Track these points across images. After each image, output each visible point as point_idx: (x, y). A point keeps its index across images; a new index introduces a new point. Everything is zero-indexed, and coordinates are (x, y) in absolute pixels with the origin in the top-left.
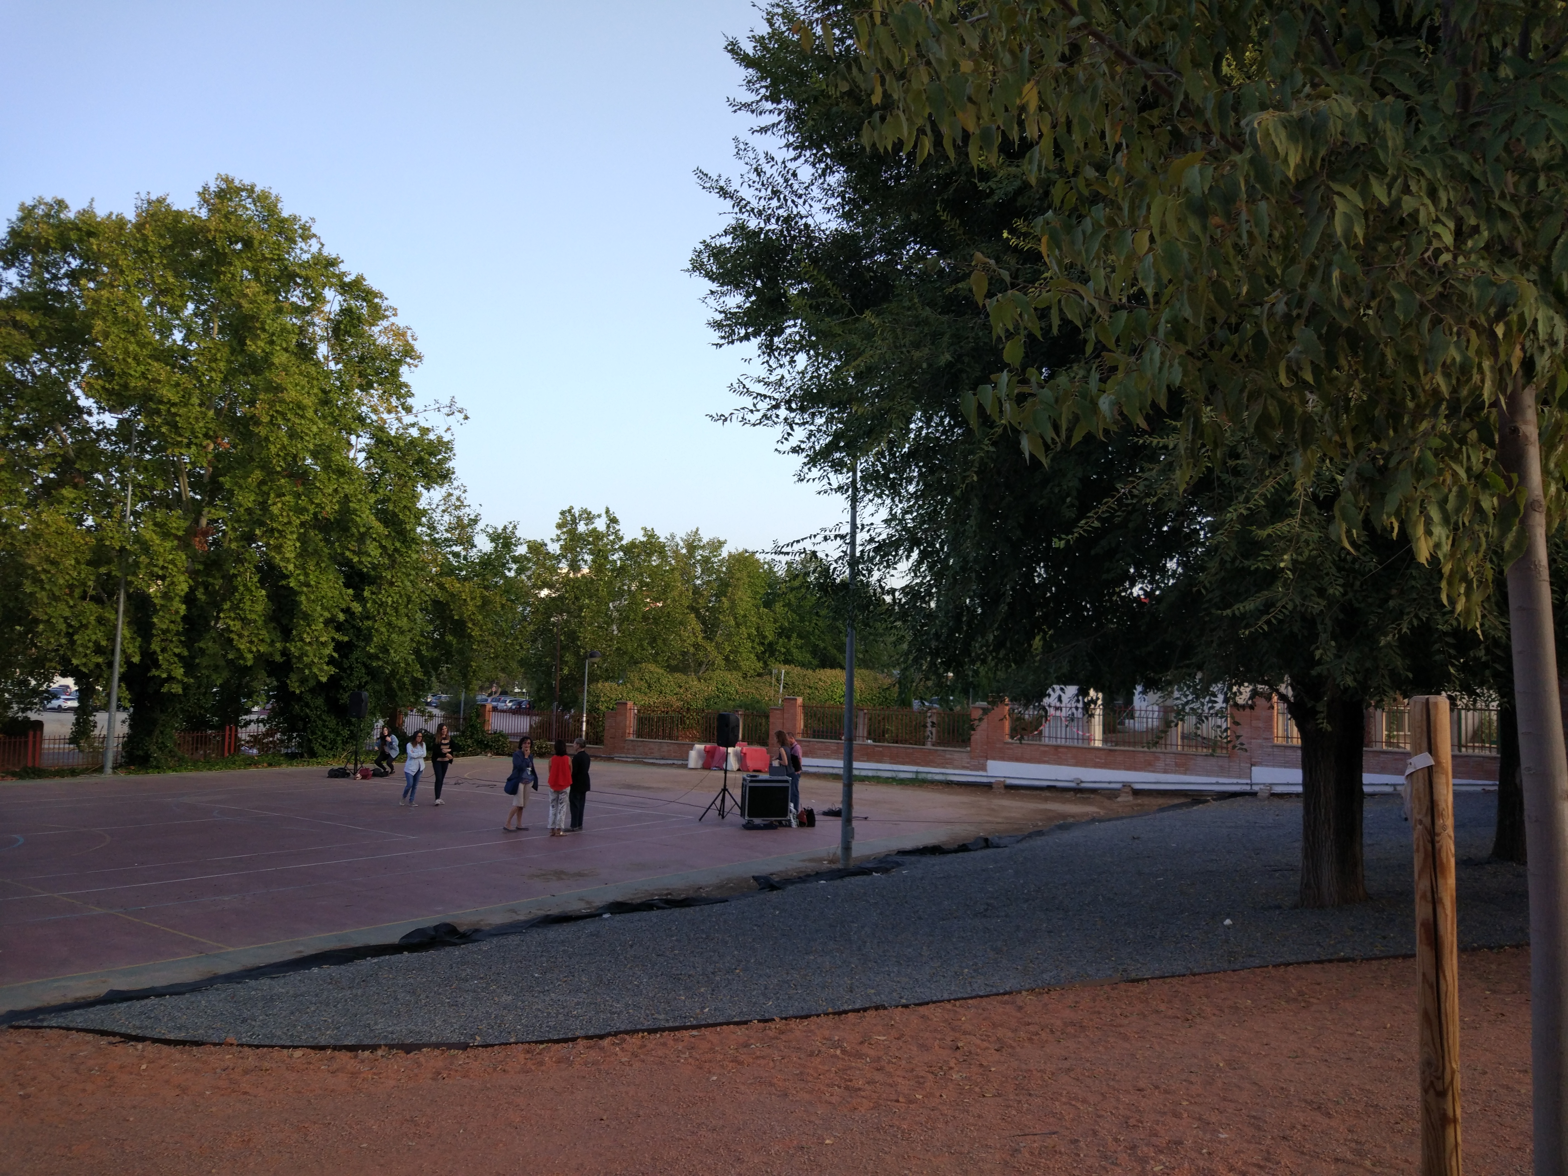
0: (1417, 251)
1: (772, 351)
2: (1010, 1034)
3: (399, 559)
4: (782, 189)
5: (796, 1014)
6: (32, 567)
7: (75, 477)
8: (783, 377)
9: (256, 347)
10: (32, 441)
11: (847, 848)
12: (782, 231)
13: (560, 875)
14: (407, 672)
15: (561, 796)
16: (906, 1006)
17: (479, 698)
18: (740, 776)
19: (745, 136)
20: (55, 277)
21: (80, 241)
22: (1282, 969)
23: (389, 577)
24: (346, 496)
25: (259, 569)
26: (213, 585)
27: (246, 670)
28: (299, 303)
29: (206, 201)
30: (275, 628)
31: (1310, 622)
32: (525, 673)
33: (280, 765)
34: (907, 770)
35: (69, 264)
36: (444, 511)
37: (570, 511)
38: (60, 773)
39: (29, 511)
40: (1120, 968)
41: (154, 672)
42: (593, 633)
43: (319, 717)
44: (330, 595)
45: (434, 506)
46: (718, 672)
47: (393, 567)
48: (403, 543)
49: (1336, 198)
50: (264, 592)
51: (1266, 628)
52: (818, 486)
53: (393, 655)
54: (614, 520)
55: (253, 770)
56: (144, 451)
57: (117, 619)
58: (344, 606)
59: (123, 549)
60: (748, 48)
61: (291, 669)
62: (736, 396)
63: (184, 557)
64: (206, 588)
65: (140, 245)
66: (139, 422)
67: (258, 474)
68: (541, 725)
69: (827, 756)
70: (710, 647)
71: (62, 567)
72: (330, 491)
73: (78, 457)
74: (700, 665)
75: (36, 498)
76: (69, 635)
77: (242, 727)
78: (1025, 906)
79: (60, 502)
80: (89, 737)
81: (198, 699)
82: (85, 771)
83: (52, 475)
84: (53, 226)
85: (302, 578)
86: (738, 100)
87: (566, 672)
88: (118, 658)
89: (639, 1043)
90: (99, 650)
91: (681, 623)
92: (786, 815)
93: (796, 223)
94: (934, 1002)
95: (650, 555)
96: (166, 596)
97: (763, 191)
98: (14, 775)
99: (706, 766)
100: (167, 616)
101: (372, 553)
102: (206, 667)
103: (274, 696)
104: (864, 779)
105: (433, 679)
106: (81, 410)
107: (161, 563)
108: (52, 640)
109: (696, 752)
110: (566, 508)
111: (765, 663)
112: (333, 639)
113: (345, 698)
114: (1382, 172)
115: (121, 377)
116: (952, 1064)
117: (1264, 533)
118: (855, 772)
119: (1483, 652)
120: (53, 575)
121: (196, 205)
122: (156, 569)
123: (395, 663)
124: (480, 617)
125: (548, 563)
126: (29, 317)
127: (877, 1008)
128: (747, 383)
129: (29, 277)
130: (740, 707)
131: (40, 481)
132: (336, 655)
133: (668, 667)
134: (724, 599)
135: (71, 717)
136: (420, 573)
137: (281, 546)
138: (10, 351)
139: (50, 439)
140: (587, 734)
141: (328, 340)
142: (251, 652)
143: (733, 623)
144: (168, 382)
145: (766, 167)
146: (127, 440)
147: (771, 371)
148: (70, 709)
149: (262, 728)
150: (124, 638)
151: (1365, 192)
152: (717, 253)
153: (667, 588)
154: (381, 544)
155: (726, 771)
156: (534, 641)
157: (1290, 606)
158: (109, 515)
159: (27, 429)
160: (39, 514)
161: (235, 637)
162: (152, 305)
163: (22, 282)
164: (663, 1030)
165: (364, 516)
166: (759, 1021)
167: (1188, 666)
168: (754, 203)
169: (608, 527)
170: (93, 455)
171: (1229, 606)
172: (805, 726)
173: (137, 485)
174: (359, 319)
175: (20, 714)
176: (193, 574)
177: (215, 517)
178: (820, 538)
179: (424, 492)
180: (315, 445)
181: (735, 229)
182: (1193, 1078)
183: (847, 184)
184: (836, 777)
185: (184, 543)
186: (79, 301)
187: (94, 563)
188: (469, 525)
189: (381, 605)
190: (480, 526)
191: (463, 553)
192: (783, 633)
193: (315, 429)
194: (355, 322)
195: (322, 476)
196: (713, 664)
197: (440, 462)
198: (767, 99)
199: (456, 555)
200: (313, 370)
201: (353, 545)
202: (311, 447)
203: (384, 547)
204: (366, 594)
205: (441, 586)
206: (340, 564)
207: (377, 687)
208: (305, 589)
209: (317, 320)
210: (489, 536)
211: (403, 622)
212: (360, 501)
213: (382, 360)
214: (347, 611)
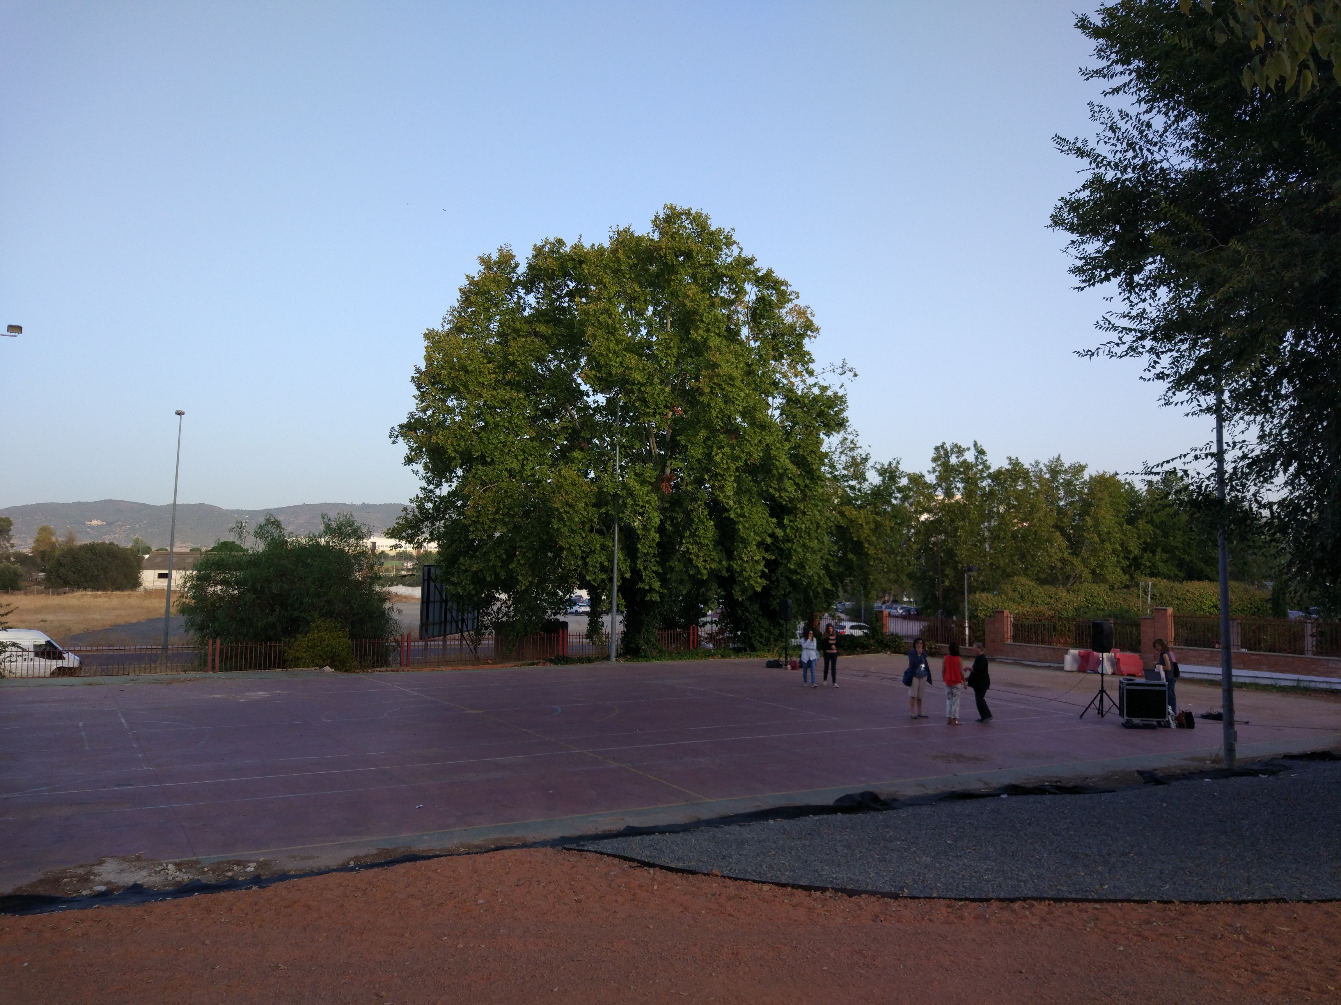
1: (1133, 288)
3: (809, 493)
4: (1137, 141)
5: (1194, 898)
6: (557, 510)
7: (580, 443)
9: (697, 335)
10: (551, 417)
11: (1230, 750)
12: (1139, 178)
13: (959, 757)
14: (819, 584)
15: (954, 691)
17: (875, 605)
18: (1117, 679)
20: (559, 297)
21: (574, 268)
23: (802, 508)
24: (768, 445)
25: (708, 505)
26: (677, 518)
27: (702, 583)
28: (726, 297)
29: (657, 227)
30: (721, 550)
32: (913, 585)
33: (729, 656)
34: (1287, 678)
35: (568, 286)
36: (841, 453)
37: (942, 446)
38: (581, 660)
39: (553, 469)
41: (640, 585)
42: (968, 550)
43: (757, 620)
44: (760, 523)
45: (833, 449)
46: (1085, 584)
47: (805, 500)
48: (811, 480)
50: (712, 523)
53: (808, 570)
54: (981, 452)
55: (711, 660)
56: (625, 420)
57: (614, 546)
58: (770, 532)
59: (615, 494)
60: (1097, 20)
61: (735, 582)
62: (1102, 333)
63: (656, 498)
64: (672, 521)
65: (616, 266)
66: (620, 399)
67: (703, 433)
68: (929, 629)
69: (1203, 663)
70: (1076, 561)
71: (576, 509)
72: (756, 441)
73: (582, 428)
74: (1068, 577)
75: (557, 459)
76: (583, 559)
77: (701, 627)
79: (573, 462)
80: (599, 633)
81: (670, 605)
82: (597, 659)
83: (565, 442)
84: (556, 259)
85: (738, 510)
86: (1090, 69)
87: (947, 584)
88: (616, 575)
89: (1046, 909)
90: (603, 569)
91: (1047, 540)
93: (1152, 168)
95: (1015, 481)
96: (645, 528)
97: (1119, 145)
98: (551, 661)
99: (1082, 670)
100: (647, 543)
101: (789, 489)
102: (675, 581)
103: (722, 603)
104: (1243, 686)
105: (840, 589)
106: (582, 393)
107: (641, 503)
108: (572, 562)
109: (1071, 656)
110: (939, 444)
111: (1131, 576)
112: (764, 558)
113: (775, 604)
115: (606, 367)
118: (1234, 679)
120: (571, 515)
121: (650, 230)
122: (637, 508)
123: (809, 577)
124: (874, 539)
125: (926, 491)
126: (545, 329)
127: (1277, 901)
128: (1113, 320)
129: (542, 299)
130: (1110, 616)
131: (558, 447)
132: (766, 570)
133: (1038, 579)
134: (1087, 518)
135: (586, 619)
136: (826, 504)
137: (723, 487)
138: (535, 354)
139: (563, 416)
140: (970, 637)
141: (749, 324)
142: (705, 568)
143: (1097, 539)
144: (637, 368)
145: (1122, 124)
146: (613, 413)
147: (1132, 307)
148: (584, 613)
149: (715, 628)
150: (619, 560)
152: (1074, 206)
153: (1033, 508)
154: (795, 482)
155: (1102, 675)
156: (918, 558)
158: (605, 470)
159: (549, 410)
160: (559, 471)
161: (694, 558)
162: (625, 310)
163: (538, 303)
164: (1067, 900)
165: (781, 460)
166: (1159, 902)
168: (1110, 157)
169: (977, 458)
170: (592, 426)
172: (1176, 634)
173: (622, 446)
174: (770, 304)
175: (553, 617)
176: (662, 510)
177: (676, 467)
178: (1190, 458)
179: (825, 438)
180: (743, 407)
181: (1092, 183)
183: (1199, 125)
184: (1213, 683)
185: (656, 488)
186: (576, 313)
187: (597, 505)
188: (861, 463)
189: (797, 531)
190: (870, 463)
191: (858, 486)
192: (1147, 548)
193: (742, 395)
194: (768, 308)
195: (750, 431)
196: (1081, 577)
197: (837, 414)
198: (1116, 62)
199: (852, 488)
200: (738, 348)
201: (775, 484)
202: (740, 408)
203: (797, 485)
204: (786, 522)
205: (842, 514)
206: (766, 500)
207: (798, 596)
208: (741, 519)
209: (739, 309)
210: (878, 471)
211: (815, 544)
212: (778, 448)
213: (789, 336)
214: (773, 535)
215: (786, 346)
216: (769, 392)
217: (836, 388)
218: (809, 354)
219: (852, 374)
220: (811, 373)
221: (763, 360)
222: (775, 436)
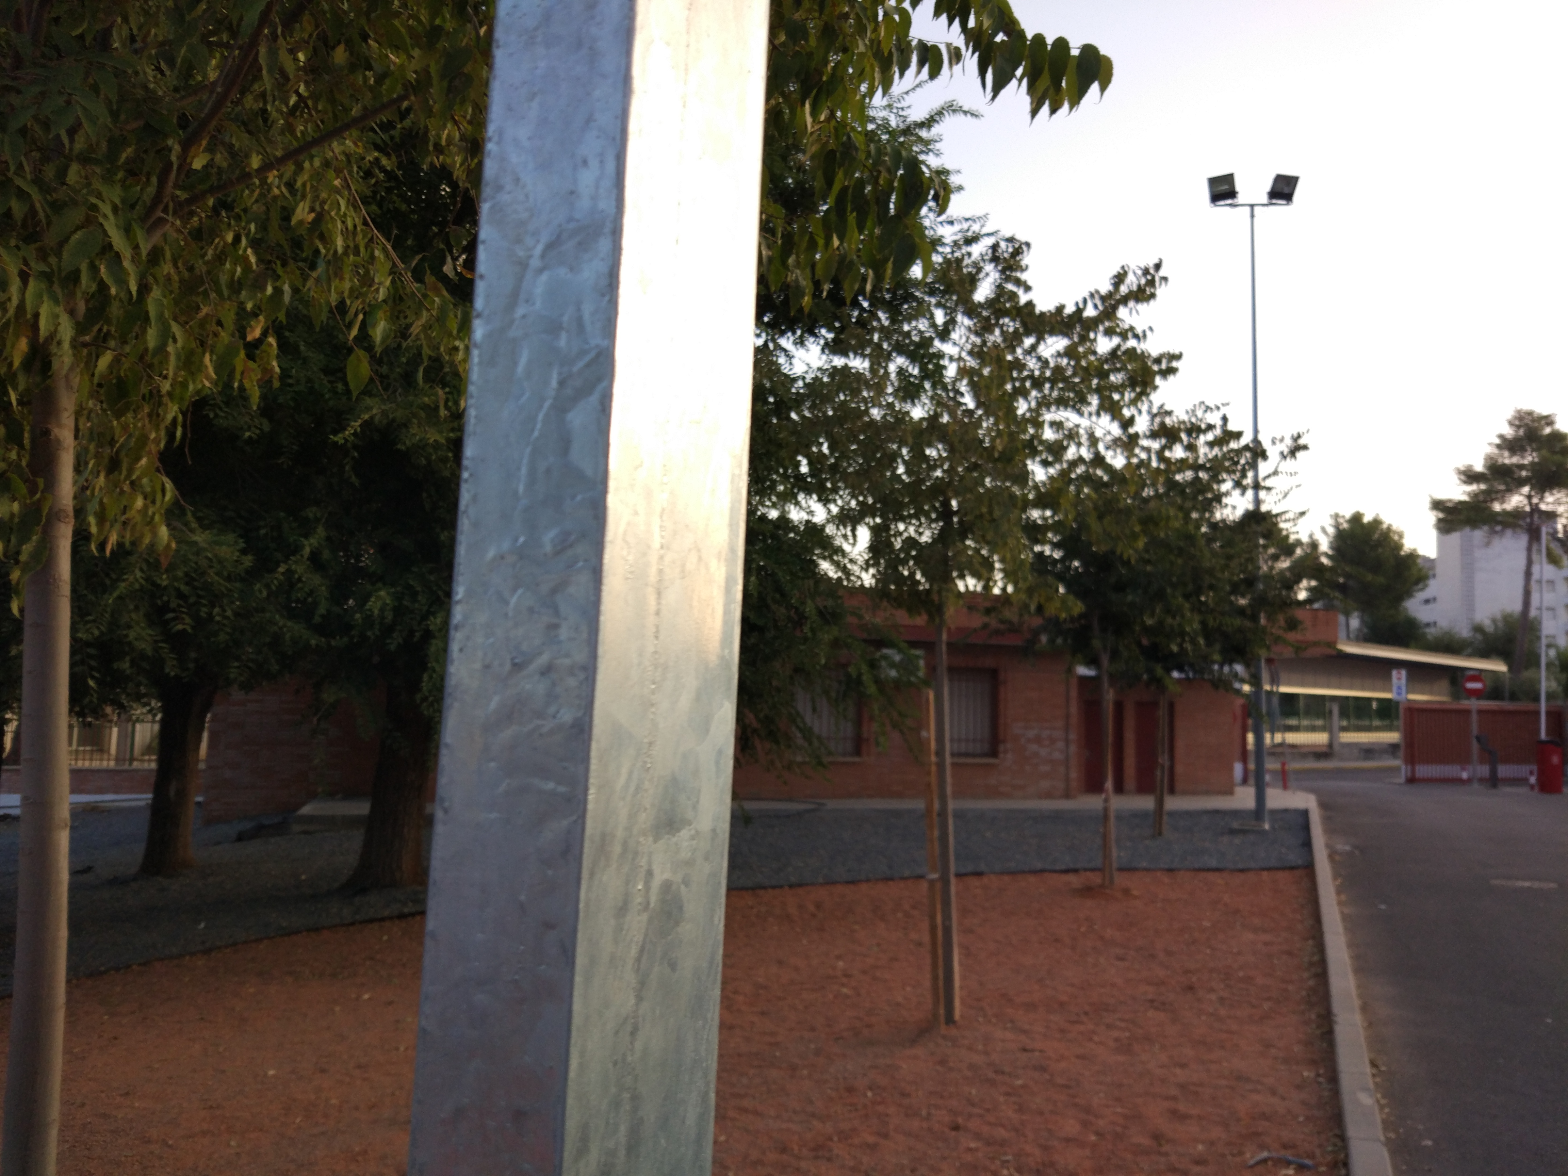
119: (127, 665)
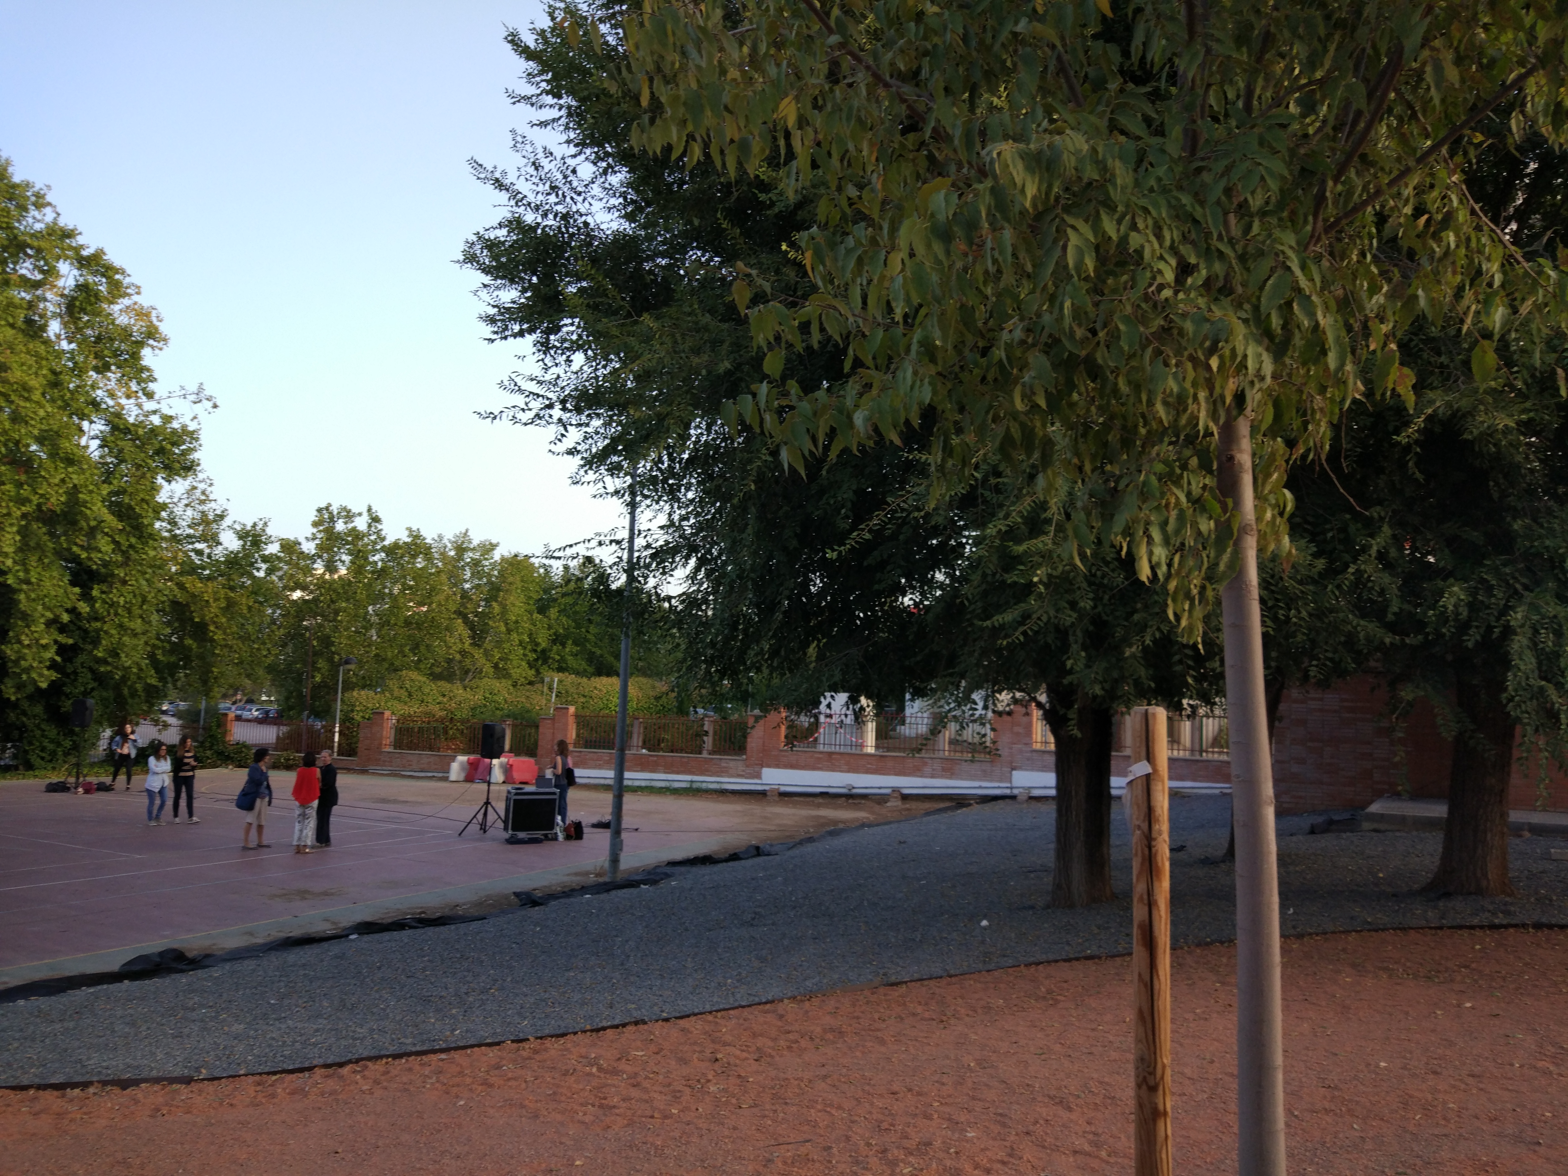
0: (1142, 284)
1: (548, 349)
2: (771, 1044)
3: (134, 556)
4: (561, 185)
5: (553, 1032)
8: (558, 377)
11: (615, 860)
12: (559, 228)
13: (303, 894)
14: (139, 678)
15: (308, 811)
16: (666, 1020)
17: (221, 706)
18: (505, 788)
19: (523, 129)
22: (1033, 969)
23: (122, 575)
24: (75, 486)
28: (29, 276)
31: (1062, 633)
32: (273, 680)
34: (681, 779)
36: (187, 505)
37: (327, 508)
40: (881, 972)
42: (349, 637)
43: (38, 726)
44: (53, 593)
45: (175, 500)
46: (485, 680)
47: (127, 565)
48: (139, 538)
49: (1069, 231)
51: (1022, 638)
52: (592, 489)
53: (124, 659)
54: (376, 520)
58: (68, 606)
60: (529, 40)
62: (506, 394)
68: (289, 736)
69: (600, 767)
70: (478, 654)
72: (57, 481)
74: (467, 672)
78: (792, 914)
85: (21, 574)
86: (517, 92)
87: (318, 679)
89: (382, 1069)
91: (447, 629)
92: (552, 828)
93: (575, 220)
94: (695, 1015)
95: (414, 557)
97: (541, 185)
99: (469, 779)
101: (103, 549)
104: (635, 790)
105: (170, 685)
109: (459, 764)
110: (323, 505)
111: (538, 672)
112: (56, 642)
113: (67, 705)
114: (1111, 208)
116: (710, 1077)
117: (1021, 549)
118: (626, 783)
123: (126, 668)
124: (223, 620)
125: (302, 563)
127: (636, 1023)
128: (519, 381)
132: (58, 659)
133: (431, 674)
134: (494, 604)
136: (159, 571)
140: (340, 744)
141: (61, 317)
143: (503, 629)
145: (544, 162)
147: (546, 369)
151: (1096, 227)
152: (491, 245)
153: (432, 592)
154: (113, 539)
155: (489, 783)
156: (284, 645)
157: (1045, 618)
164: (409, 1054)
165: (95, 508)
166: (513, 1041)
167: (951, 675)
168: (531, 198)
169: (370, 526)
171: (988, 618)
172: (578, 735)
174: (97, 295)
178: (594, 543)
179: (165, 484)
180: (42, 430)
181: (510, 222)
182: (945, 1079)
183: (629, 185)
184: (607, 788)
188: (215, 521)
189: (111, 606)
190: (227, 522)
191: (207, 551)
192: (558, 640)
193: (42, 413)
194: (93, 299)
195: (48, 464)
196: (481, 672)
197: (184, 453)
198: (548, 93)
199: (199, 553)
200: (42, 349)
201: (82, 540)
202: (36, 432)
203: (117, 543)
204: (95, 593)
205: (181, 586)
206: (66, 560)
207: (105, 694)
208: (25, 587)
209: (49, 295)
210: (237, 533)
211: (137, 625)
212: (91, 492)
213: (122, 341)
214: (72, 611)
215: (116, 356)
216: (84, 415)
217: (186, 420)
218: (148, 370)
219: (210, 404)
220: (150, 395)
221: (79, 371)
222: (87, 474)
